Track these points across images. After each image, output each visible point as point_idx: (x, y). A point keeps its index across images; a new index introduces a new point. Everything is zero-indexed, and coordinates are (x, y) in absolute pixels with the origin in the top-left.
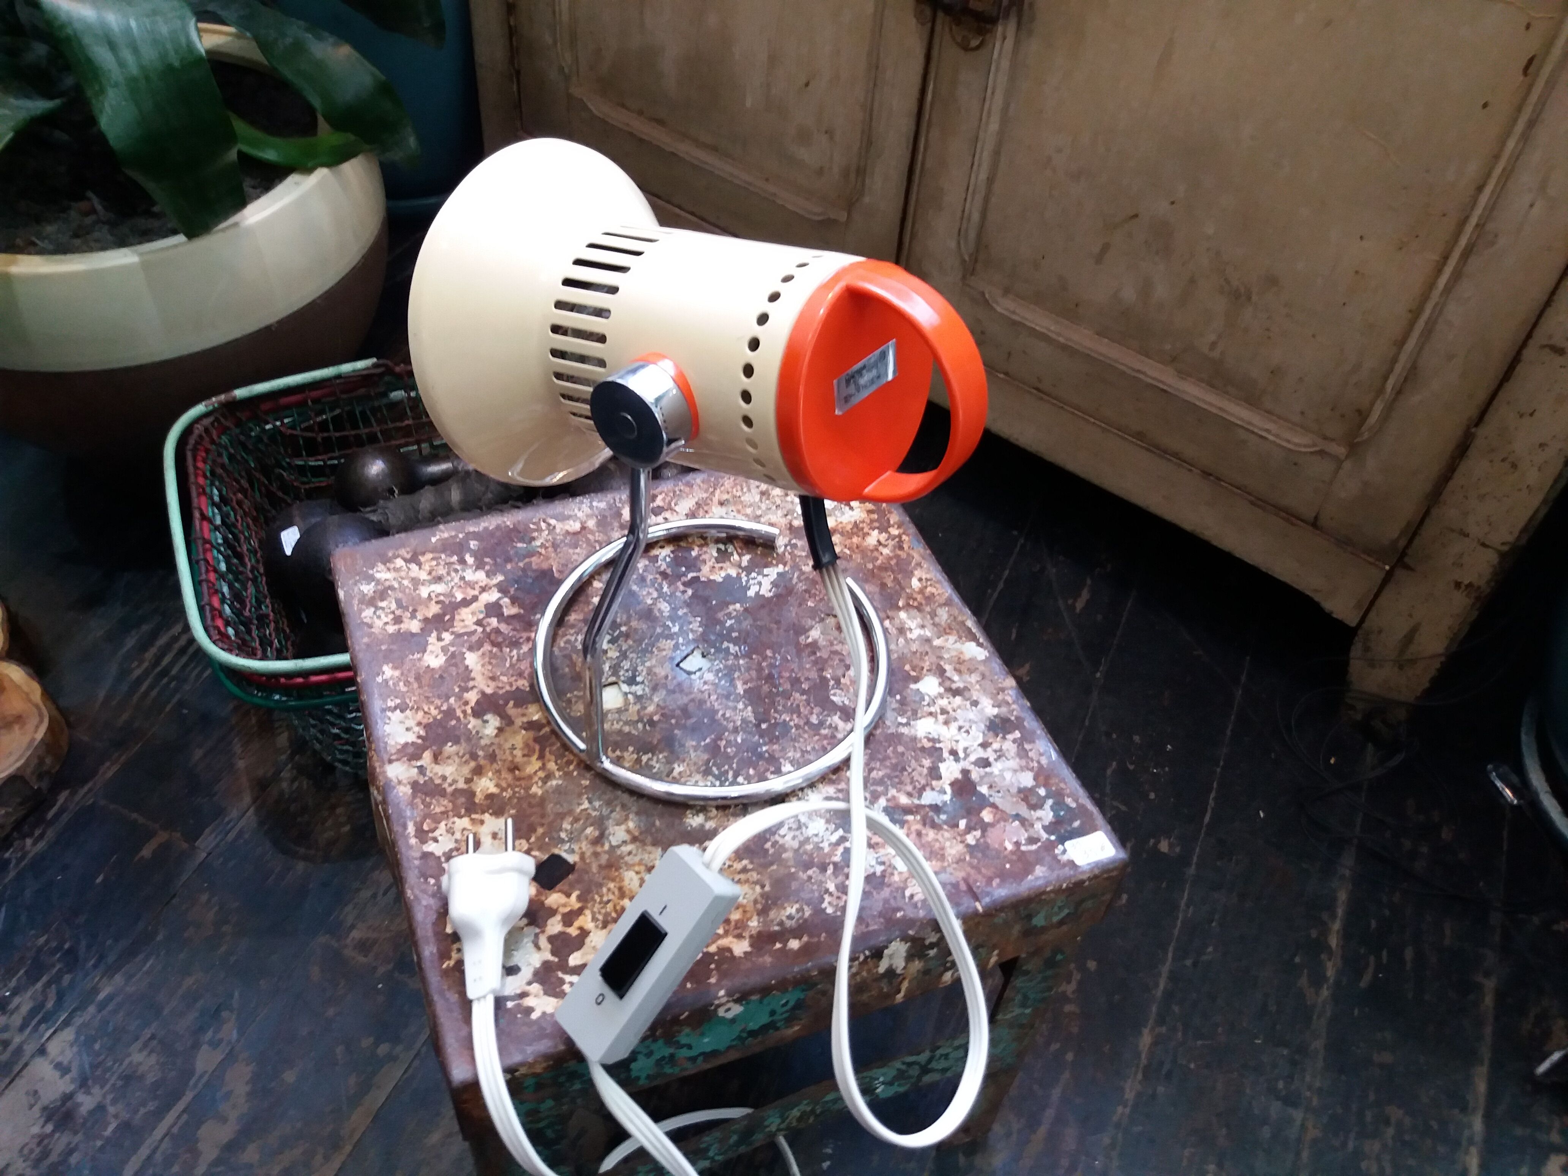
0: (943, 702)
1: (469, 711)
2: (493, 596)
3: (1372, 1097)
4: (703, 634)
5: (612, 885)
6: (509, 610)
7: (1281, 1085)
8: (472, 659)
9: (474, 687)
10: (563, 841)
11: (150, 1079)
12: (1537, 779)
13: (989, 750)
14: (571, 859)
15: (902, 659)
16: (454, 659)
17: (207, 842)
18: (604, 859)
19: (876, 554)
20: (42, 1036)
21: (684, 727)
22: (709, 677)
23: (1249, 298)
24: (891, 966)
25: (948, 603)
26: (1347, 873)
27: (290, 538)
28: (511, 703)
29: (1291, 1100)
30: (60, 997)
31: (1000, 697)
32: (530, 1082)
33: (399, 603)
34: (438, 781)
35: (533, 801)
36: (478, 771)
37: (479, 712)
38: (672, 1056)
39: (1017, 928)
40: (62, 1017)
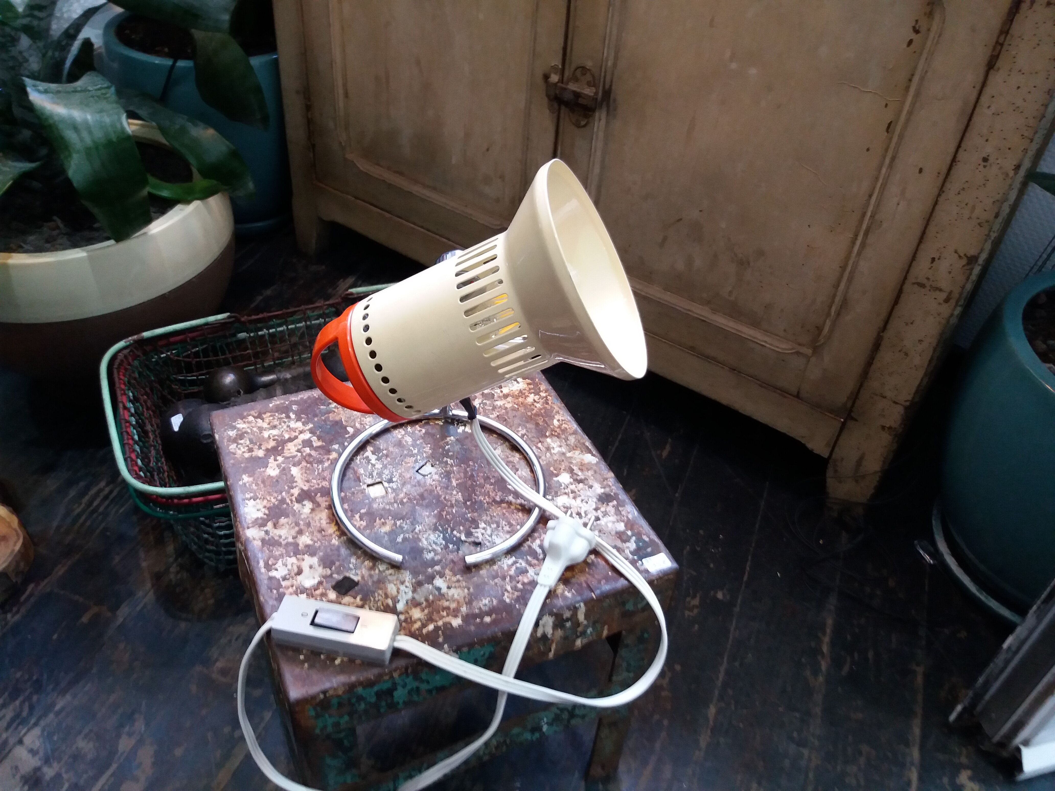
0: (573, 487)
1: (294, 499)
2: (307, 436)
3: (850, 738)
4: (432, 454)
5: (380, 592)
6: (317, 443)
7: (795, 734)
8: (295, 471)
9: (297, 486)
10: (351, 569)
11: (90, 756)
12: (943, 547)
13: (599, 511)
14: (356, 578)
15: (549, 464)
16: (285, 471)
17: (124, 612)
18: (375, 578)
19: (532, 407)
20: (19, 733)
21: (421, 505)
22: (436, 477)
23: (749, 263)
24: (544, 633)
25: (575, 433)
26: (832, 608)
27: (177, 421)
28: (319, 494)
29: (801, 743)
30: (32, 708)
31: (605, 483)
32: (335, 701)
33: (251, 441)
34: (276, 538)
35: (333, 548)
36: (300, 532)
37: (300, 500)
38: (418, 688)
39: (617, 612)
40: (33, 721)
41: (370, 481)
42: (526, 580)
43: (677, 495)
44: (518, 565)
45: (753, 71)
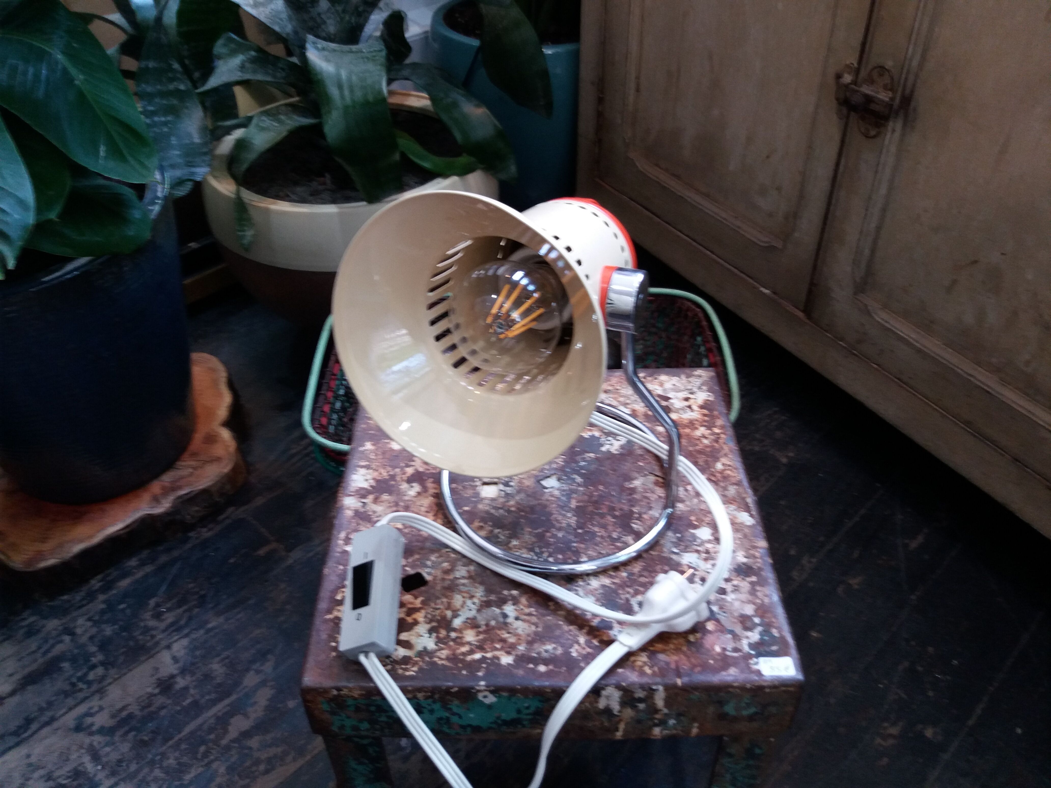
0: (709, 546)
1: (405, 478)
4: (563, 466)
5: (445, 600)
9: (413, 466)
11: (218, 680)
13: (729, 584)
19: (698, 442)
20: (171, 638)
21: (528, 519)
22: (556, 492)
25: (738, 484)
28: (431, 480)
30: (189, 619)
31: (753, 552)
32: (350, 702)
34: (370, 513)
37: (410, 480)
38: (448, 719)
39: (711, 710)
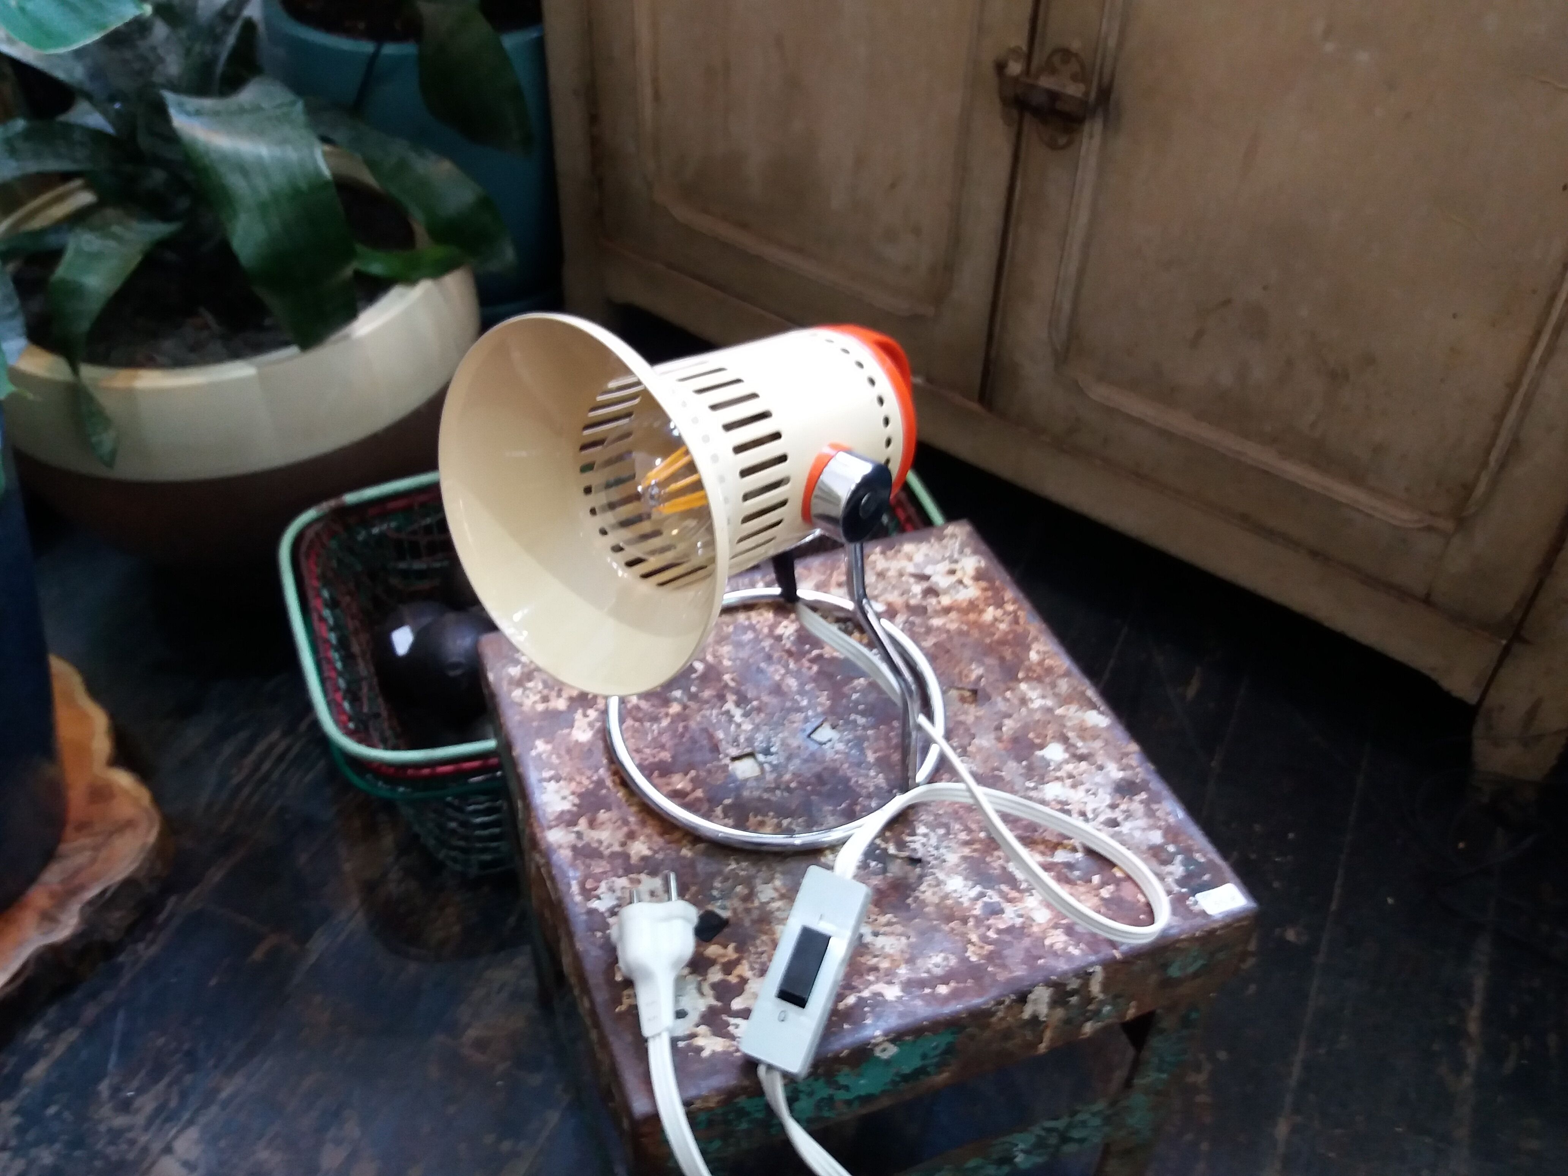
0: (1069, 767)
4: (831, 707)
10: (715, 899)
13: (1117, 810)
14: (724, 914)
15: (1026, 728)
16: (601, 734)
17: (318, 944)
18: (755, 915)
19: (993, 629)
20: (166, 1135)
23: (1347, 377)
24: (1034, 1012)
25: (1067, 674)
27: (402, 639)
28: (656, 773)
30: (184, 1096)
31: (1125, 761)
33: (545, 683)
34: (595, 845)
36: (632, 835)
39: (1153, 980)
40: (186, 1116)
41: (734, 752)
42: (1002, 926)
43: (1213, 764)
44: (986, 899)
45: (1363, 57)
